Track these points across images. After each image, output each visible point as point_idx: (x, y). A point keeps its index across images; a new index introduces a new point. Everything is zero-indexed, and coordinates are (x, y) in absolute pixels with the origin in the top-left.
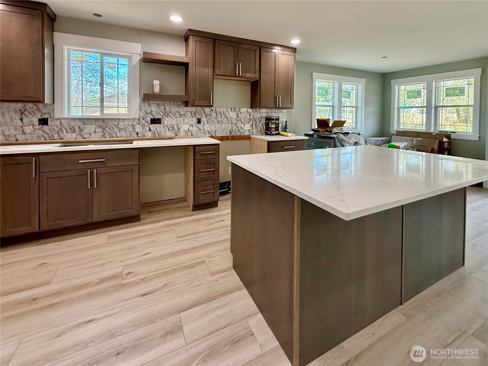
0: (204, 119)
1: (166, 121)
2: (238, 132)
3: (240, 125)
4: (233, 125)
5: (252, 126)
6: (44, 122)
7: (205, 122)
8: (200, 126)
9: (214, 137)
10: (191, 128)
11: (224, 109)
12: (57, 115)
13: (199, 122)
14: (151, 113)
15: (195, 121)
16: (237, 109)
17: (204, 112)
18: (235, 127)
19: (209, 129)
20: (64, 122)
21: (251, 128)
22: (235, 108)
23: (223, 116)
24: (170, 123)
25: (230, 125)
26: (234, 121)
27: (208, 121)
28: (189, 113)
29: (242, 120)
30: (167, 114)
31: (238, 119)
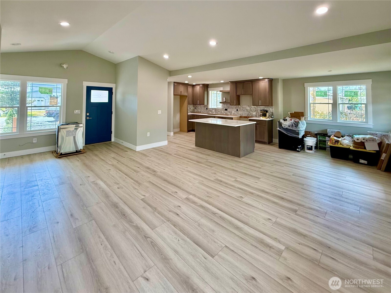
0: (239, 110)
1: (228, 110)
2: (250, 115)
3: (251, 112)
4: (249, 112)
5: (256, 113)
6: (207, 109)
7: (239, 111)
8: (237, 112)
9: (242, 117)
10: (235, 113)
11: (245, 106)
12: (209, 108)
13: (237, 110)
14: (225, 107)
15: (236, 110)
16: (250, 106)
17: (239, 107)
18: (249, 113)
19: (240, 113)
20: (210, 109)
21: (256, 114)
22: (249, 106)
23: (245, 109)
24: (229, 110)
25: (247, 112)
26: (249, 111)
27: (240, 110)
28: (234, 107)
29: (252, 110)
30: (228, 108)
31: (250, 110)
